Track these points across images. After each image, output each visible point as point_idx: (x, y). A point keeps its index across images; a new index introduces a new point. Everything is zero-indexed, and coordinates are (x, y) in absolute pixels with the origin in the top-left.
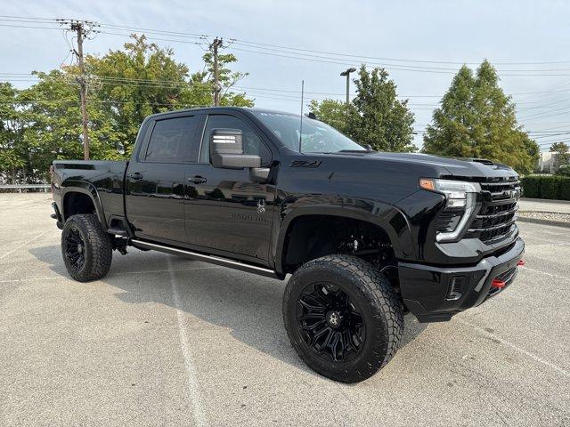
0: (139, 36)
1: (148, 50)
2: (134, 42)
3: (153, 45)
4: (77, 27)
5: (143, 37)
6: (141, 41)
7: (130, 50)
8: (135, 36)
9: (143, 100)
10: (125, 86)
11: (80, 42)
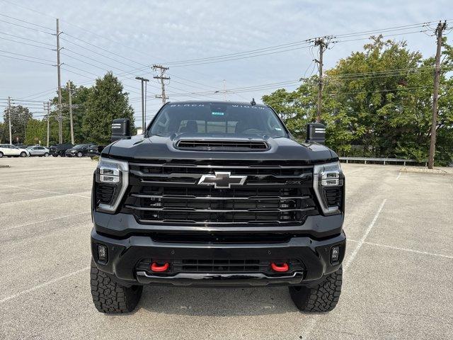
0: (377, 36)
1: (384, 46)
2: (372, 42)
3: (389, 41)
4: (319, 43)
5: (381, 36)
6: (378, 41)
7: (367, 50)
8: (373, 38)
9: (374, 88)
10: (359, 79)
11: (321, 53)
